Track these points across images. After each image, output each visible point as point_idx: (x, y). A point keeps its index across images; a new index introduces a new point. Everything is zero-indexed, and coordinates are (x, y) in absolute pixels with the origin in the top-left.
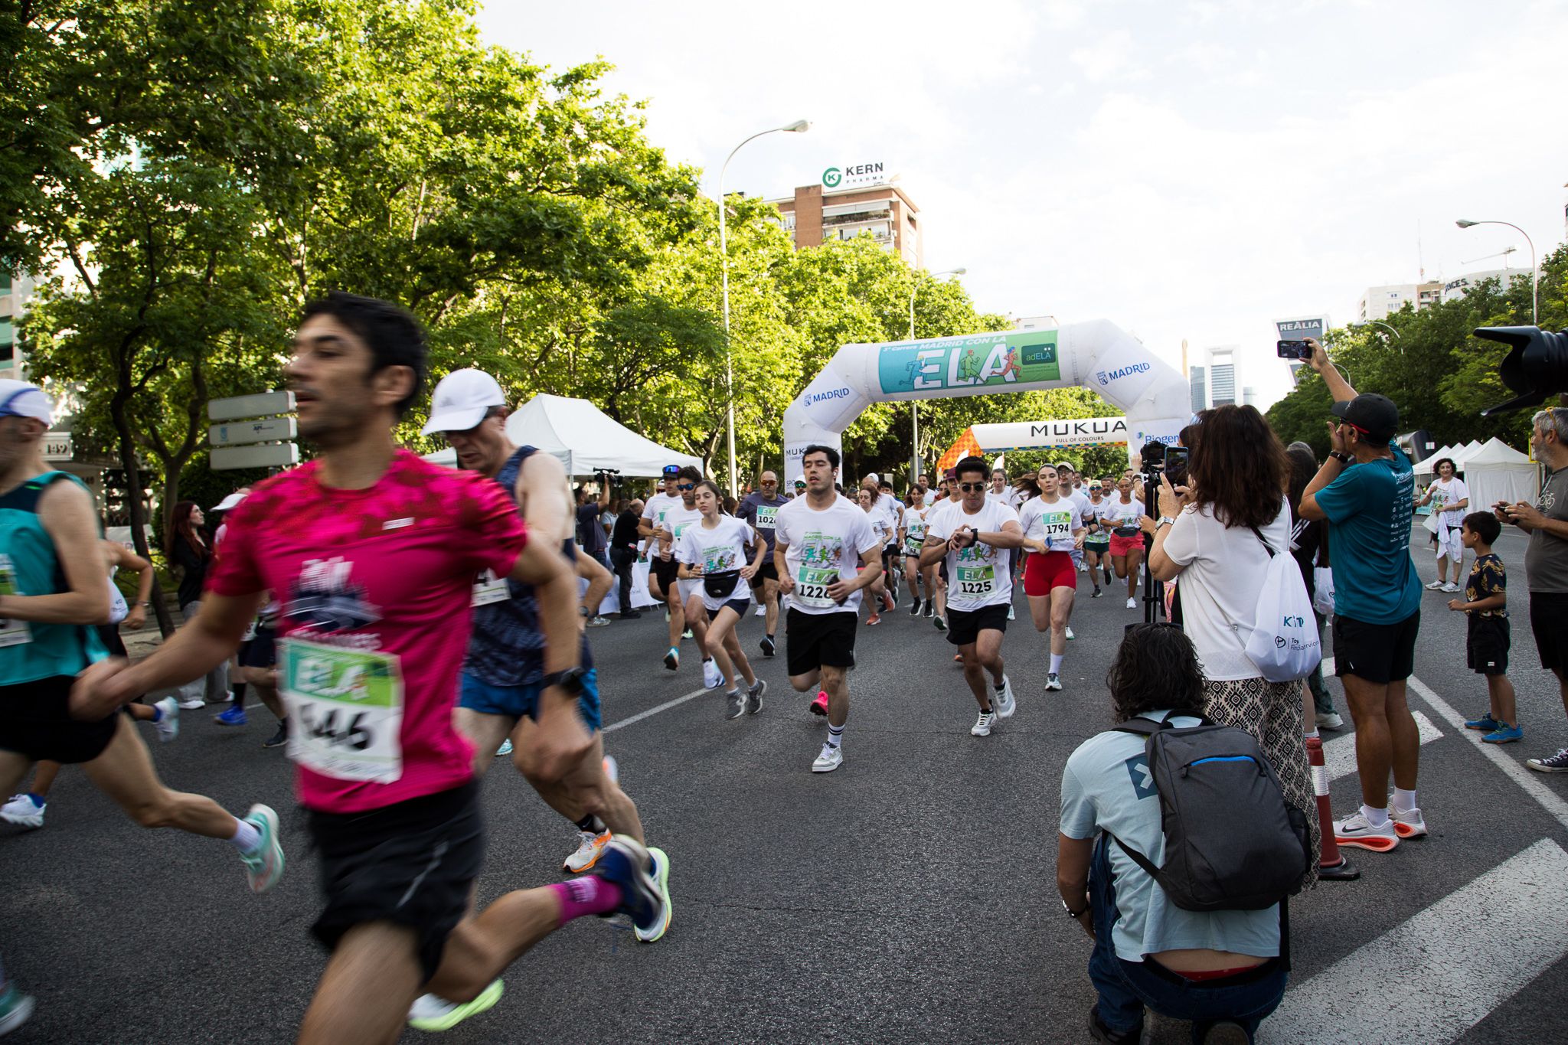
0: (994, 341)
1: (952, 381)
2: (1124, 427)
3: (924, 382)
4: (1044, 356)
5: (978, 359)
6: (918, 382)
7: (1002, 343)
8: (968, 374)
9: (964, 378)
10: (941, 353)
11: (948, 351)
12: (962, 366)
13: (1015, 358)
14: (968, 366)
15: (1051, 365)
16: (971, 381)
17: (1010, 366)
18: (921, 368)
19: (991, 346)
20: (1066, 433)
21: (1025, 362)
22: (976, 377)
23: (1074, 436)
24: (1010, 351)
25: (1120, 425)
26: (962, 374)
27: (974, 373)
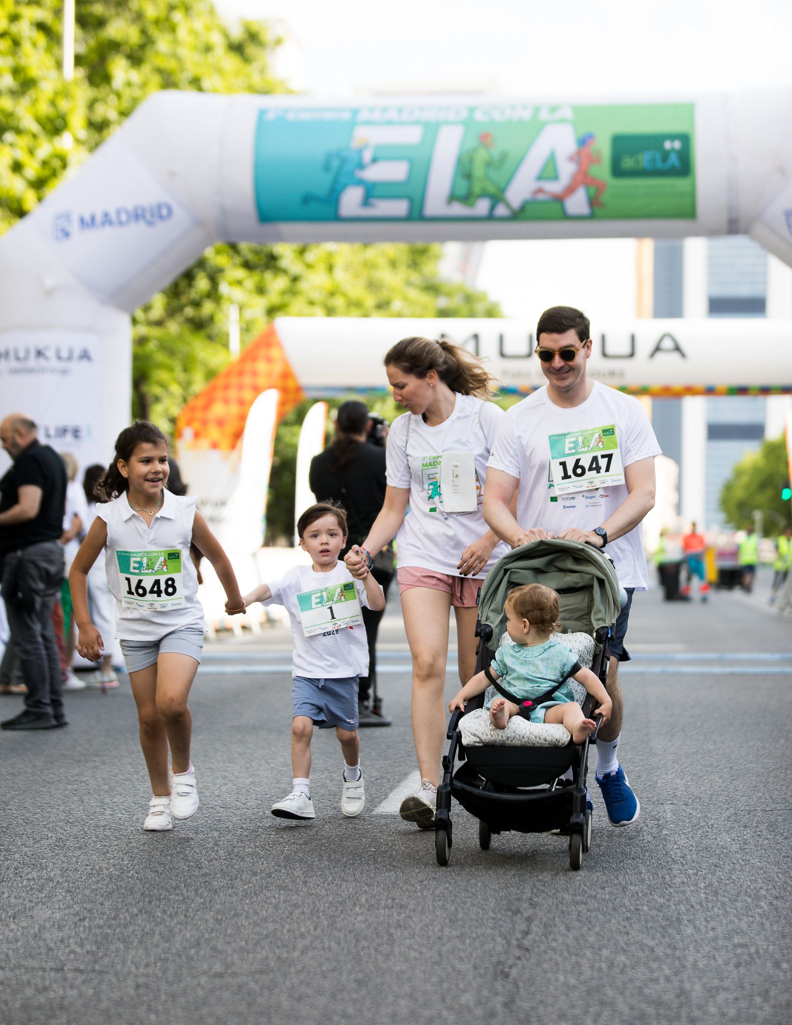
0: (544, 115)
1: (435, 204)
3: (366, 201)
4: (663, 160)
5: (504, 158)
6: (351, 201)
7: (562, 121)
8: (477, 189)
9: (467, 198)
10: (411, 136)
11: (431, 130)
13: (594, 160)
14: (479, 170)
15: (679, 184)
16: (482, 207)
17: (582, 178)
18: (361, 166)
19: (535, 127)
21: (618, 171)
22: (497, 198)
24: (584, 142)
26: (462, 190)
27: (492, 189)
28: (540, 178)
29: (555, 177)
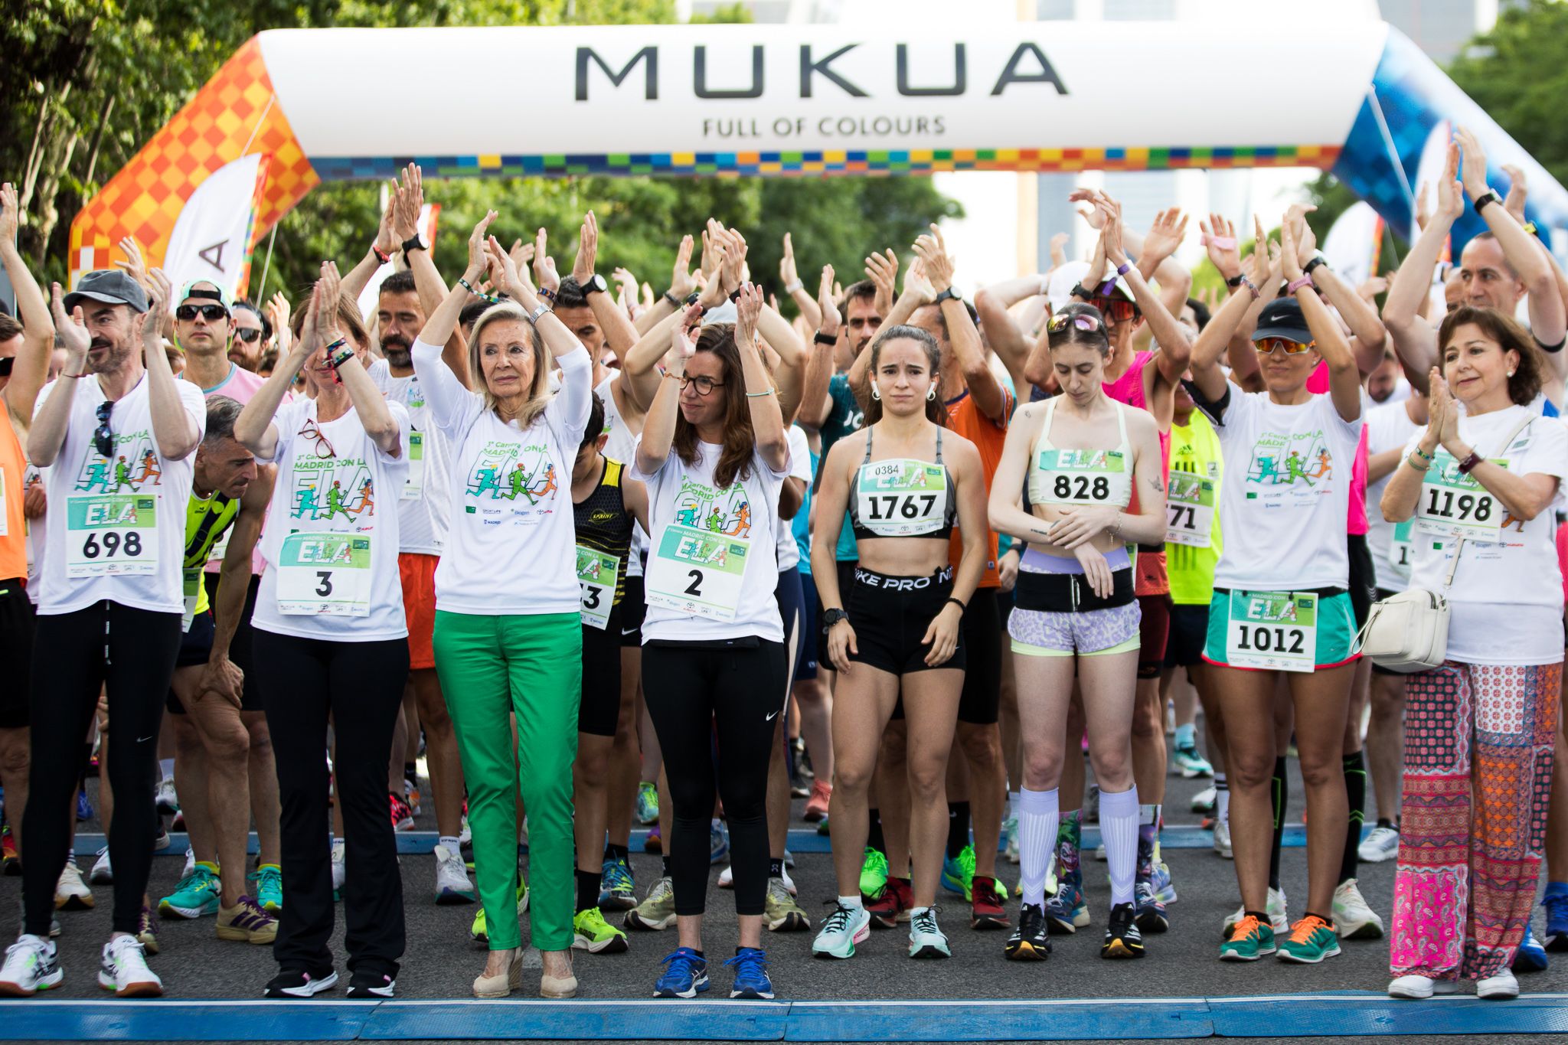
2: (1049, 75)
20: (756, 92)
23: (798, 107)
25: (1029, 65)
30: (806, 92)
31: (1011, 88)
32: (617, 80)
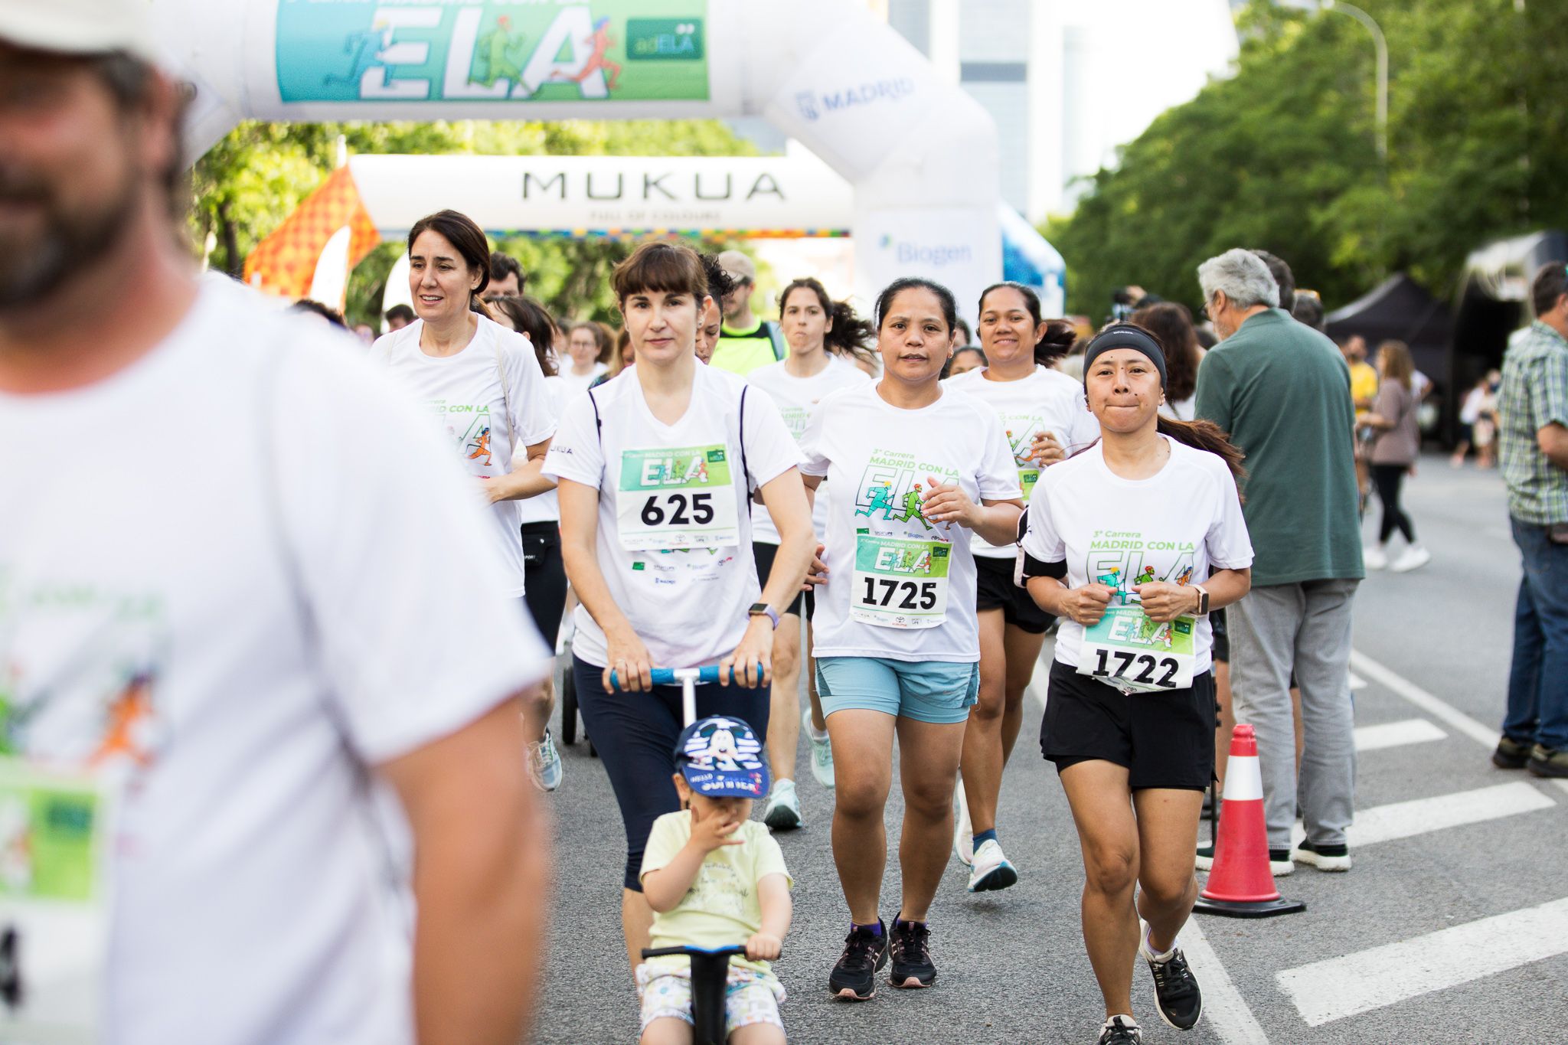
0: (560, 0)
1: (454, 85)
2: (775, 190)
3: (387, 82)
4: (678, 42)
5: (520, 41)
6: (371, 82)
7: (578, 6)
8: (495, 70)
9: (485, 80)
10: (430, 18)
11: (450, 12)
12: (483, 53)
13: (608, 43)
14: (496, 52)
15: (691, 67)
16: (500, 88)
17: (597, 61)
18: (381, 48)
19: (551, 11)
20: (619, 196)
21: (632, 54)
22: (514, 81)
23: (641, 205)
24: (599, 25)
26: (480, 70)
27: (509, 71)
28: (556, 60)
29: (570, 60)
30: (645, 196)
31: (757, 197)
32: (545, 188)
